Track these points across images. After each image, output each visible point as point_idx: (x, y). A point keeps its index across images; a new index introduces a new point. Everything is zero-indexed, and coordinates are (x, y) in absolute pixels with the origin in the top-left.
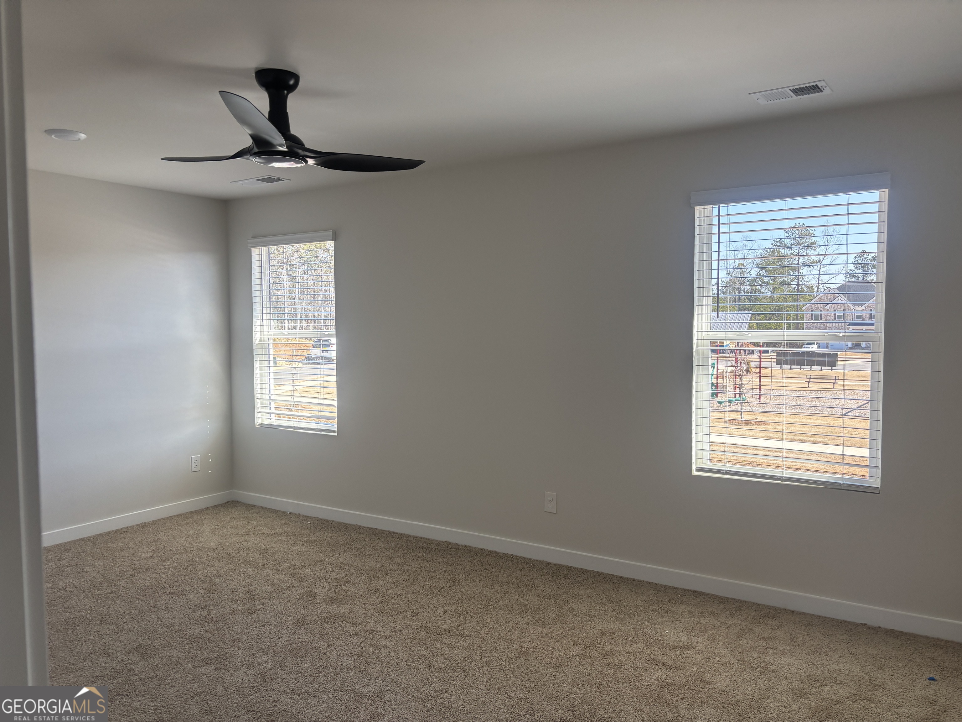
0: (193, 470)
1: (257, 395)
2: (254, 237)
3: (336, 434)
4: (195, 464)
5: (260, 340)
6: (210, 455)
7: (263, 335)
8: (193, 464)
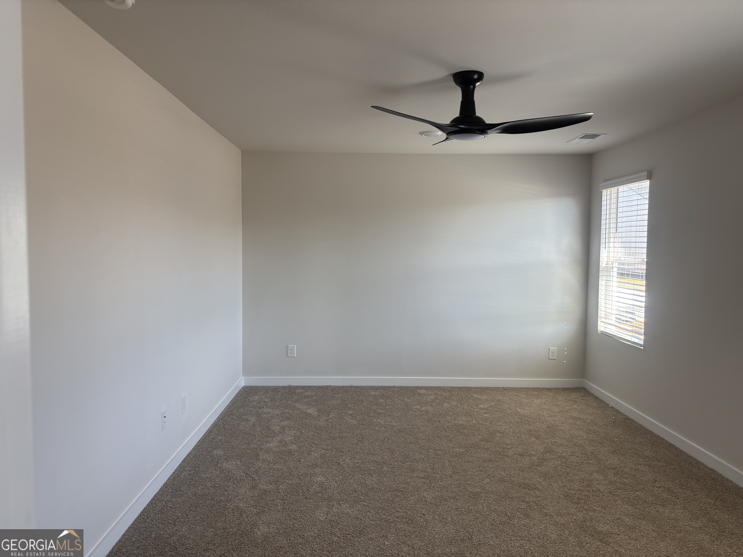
0: (550, 358)
1: (601, 307)
2: (605, 181)
3: (642, 348)
4: (552, 354)
5: (607, 264)
6: (566, 349)
7: (609, 260)
8: (551, 354)
